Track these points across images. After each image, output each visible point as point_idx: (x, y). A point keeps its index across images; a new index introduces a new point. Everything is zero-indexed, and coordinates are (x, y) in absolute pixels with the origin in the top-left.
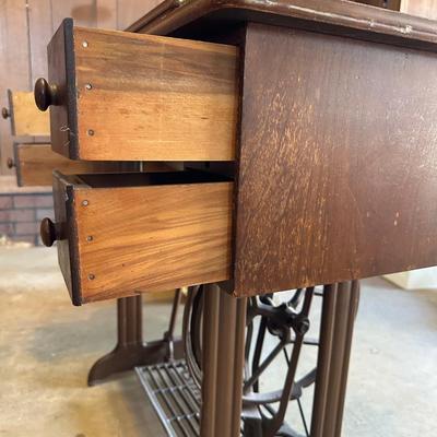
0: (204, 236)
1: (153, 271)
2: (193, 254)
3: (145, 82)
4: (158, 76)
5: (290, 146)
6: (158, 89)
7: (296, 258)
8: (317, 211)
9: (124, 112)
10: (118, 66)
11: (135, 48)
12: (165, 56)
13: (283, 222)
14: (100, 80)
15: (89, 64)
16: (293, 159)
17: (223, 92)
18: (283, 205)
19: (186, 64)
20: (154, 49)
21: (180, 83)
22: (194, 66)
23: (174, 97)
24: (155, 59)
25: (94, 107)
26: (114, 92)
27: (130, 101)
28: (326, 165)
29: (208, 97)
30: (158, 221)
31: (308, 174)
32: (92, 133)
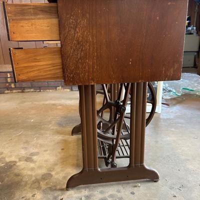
0: (53, 65)
1: (37, 75)
2: (50, 70)
3: (27, 17)
4: (31, 15)
5: (79, 34)
6: (32, 19)
7: (87, 74)
8: (94, 58)
9: (22, 26)
10: (18, 13)
11: (24, 7)
12: (33, 9)
13: (80, 61)
14: (14, 18)
15: (11, 14)
16: (81, 39)
17: (53, 18)
18: (79, 55)
19: (40, 11)
20: (29, 7)
21: (38, 16)
22: (42, 11)
23: (37, 21)
24: (30, 10)
25: (14, 26)
26: (19, 21)
27: (23, 23)
28: (95, 41)
29: (48, 20)
30: (36, 59)
31: (88, 44)
32: (14, 33)
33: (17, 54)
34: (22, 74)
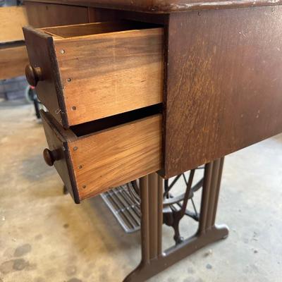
0: (146, 150)
2: (140, 161)
3: (103, 68)
4: (112, 62)
6: (113, 70)
7: (199, 150)
9: (93, 90)
10: (86, 61)
11: (96, 46)
12: (116, 47)
13: (193, 132)
14: (76, 74)
15: (67, 65)
17: (154, 61)
18: (193, 123)
19: (130, 49)
20: (108, 44)
21: (127, 62)
22: (135, 49)
23: (123, 72)
24: (109, 50)
25: (74, 92)
26: (86, 80)
27: (96, 82)
29: (145, 67)
30: (118, 148)
31: (208, 101)
32: (74, 108)
33: (80, 150)
34: (91, 182)
